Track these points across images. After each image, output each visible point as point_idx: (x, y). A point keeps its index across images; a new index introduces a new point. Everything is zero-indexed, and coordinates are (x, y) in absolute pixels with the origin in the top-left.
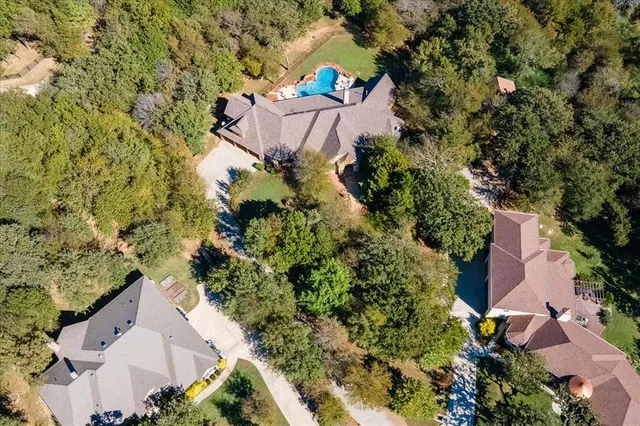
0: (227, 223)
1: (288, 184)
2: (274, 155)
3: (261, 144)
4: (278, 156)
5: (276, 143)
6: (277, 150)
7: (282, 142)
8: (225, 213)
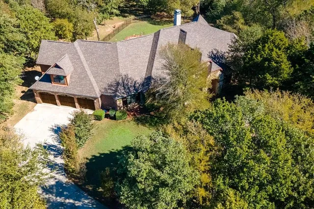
0: (67, 197)
1: (143, 124)
2: (116, 91)
3: (95, 85)
4: (121, 92)
5: (114, 77)
6: (118, 84)
7: (123, 72)
8: (59, 184)
